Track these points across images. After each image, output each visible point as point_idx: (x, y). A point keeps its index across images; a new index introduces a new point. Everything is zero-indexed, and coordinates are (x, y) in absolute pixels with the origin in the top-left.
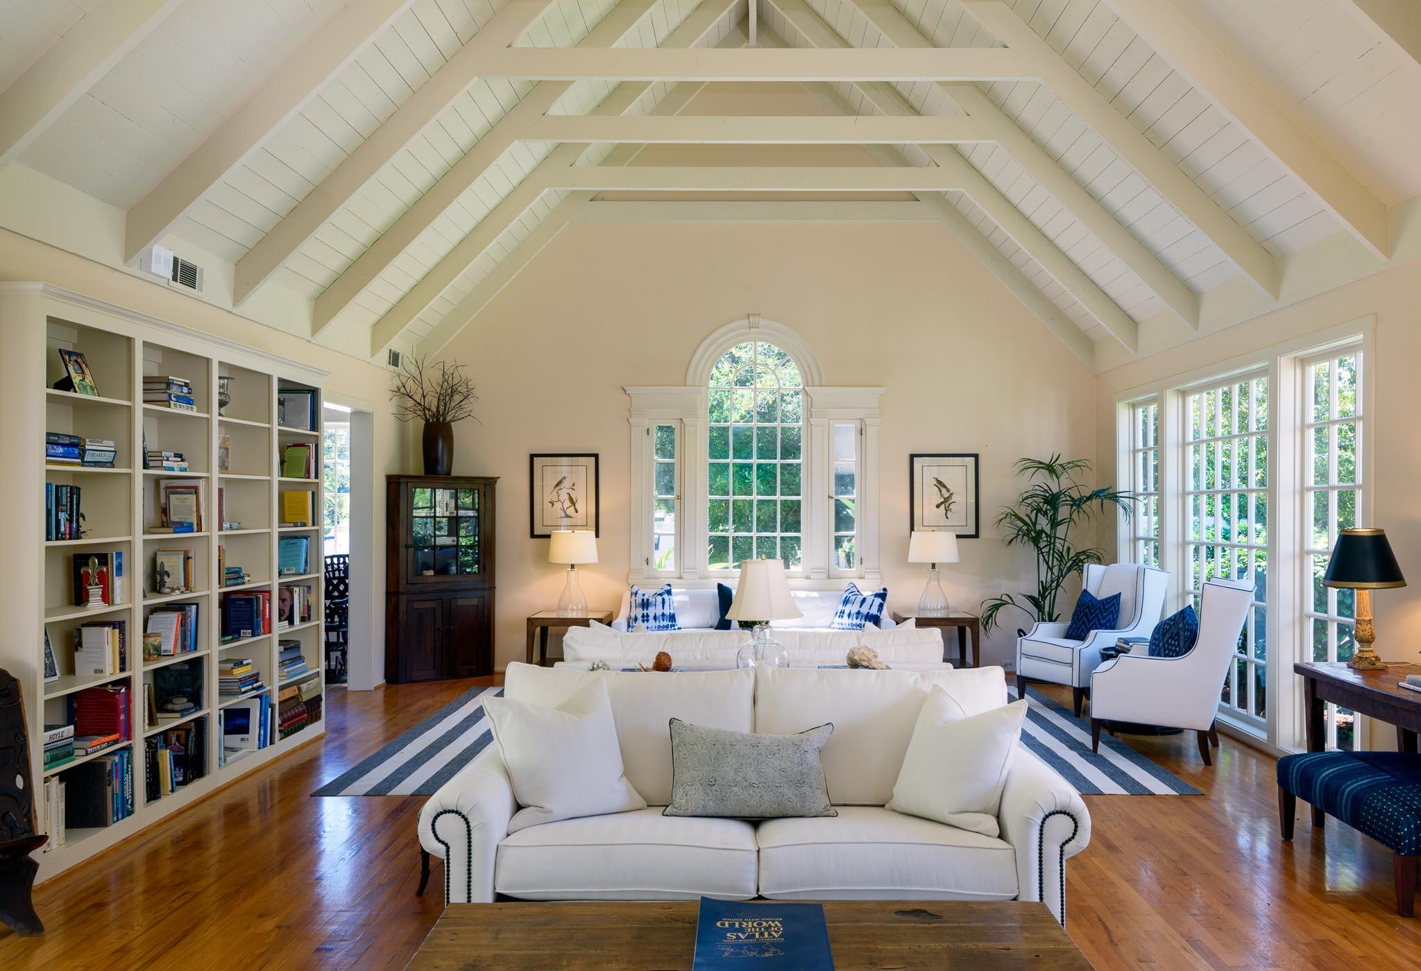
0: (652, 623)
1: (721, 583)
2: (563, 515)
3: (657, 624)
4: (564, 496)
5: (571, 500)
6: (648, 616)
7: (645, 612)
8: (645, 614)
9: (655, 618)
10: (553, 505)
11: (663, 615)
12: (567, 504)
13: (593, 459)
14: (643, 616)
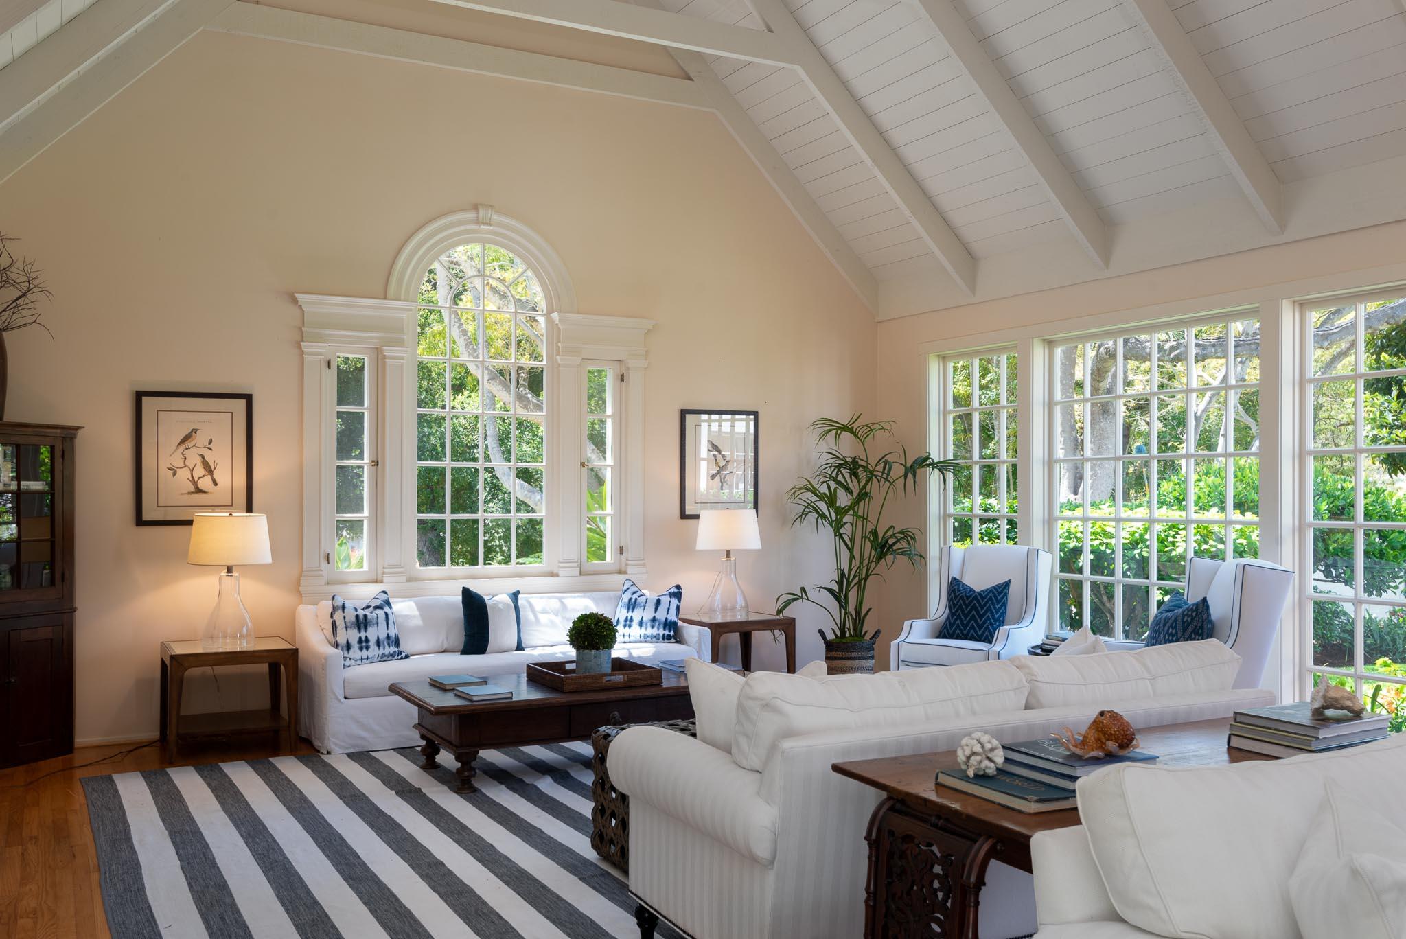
0: (374, 651)
1: (466, 586)
2: (193, 489)
3: (381, 651)
4: (194, 459)
5: (206, 464)
6: (367, 640)
7: (363, 635)
8: (363, 638)
9: (378, 643)
10: (175, 474)
11: (388, 637)
12: (199, 471)
13: (243, 402)
14: (360, 641)
